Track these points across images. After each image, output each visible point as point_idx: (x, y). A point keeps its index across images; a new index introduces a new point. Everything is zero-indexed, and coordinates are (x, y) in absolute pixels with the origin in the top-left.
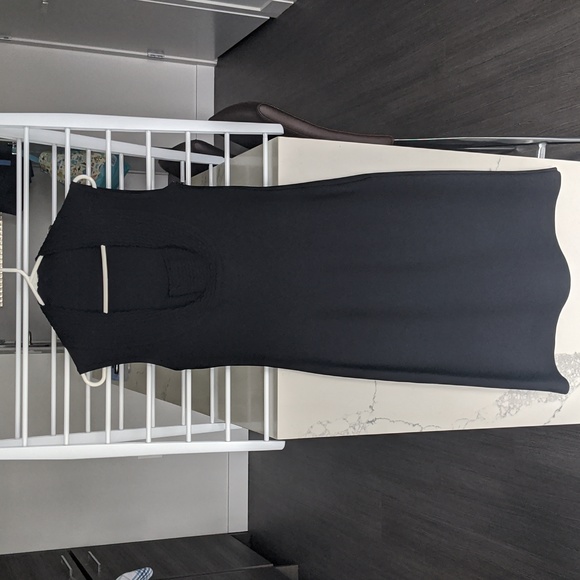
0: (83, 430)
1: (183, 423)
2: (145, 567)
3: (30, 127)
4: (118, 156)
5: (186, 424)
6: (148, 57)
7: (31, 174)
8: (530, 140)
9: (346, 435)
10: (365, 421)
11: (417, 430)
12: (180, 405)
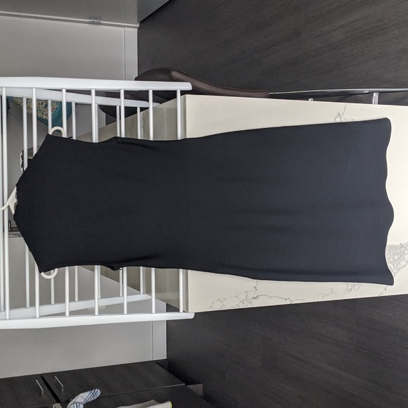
0: (49, 303)
1: (121, 295)
2: (95, 389)
3: (6, 87)
4: (71, 103)
5: (123, 295)
6: (90, 23)
7: (8, 108)
8: (367, 91)
9: (237, 308)
10: (251, 297)
11: (288, 302)
12: (119, 282)
